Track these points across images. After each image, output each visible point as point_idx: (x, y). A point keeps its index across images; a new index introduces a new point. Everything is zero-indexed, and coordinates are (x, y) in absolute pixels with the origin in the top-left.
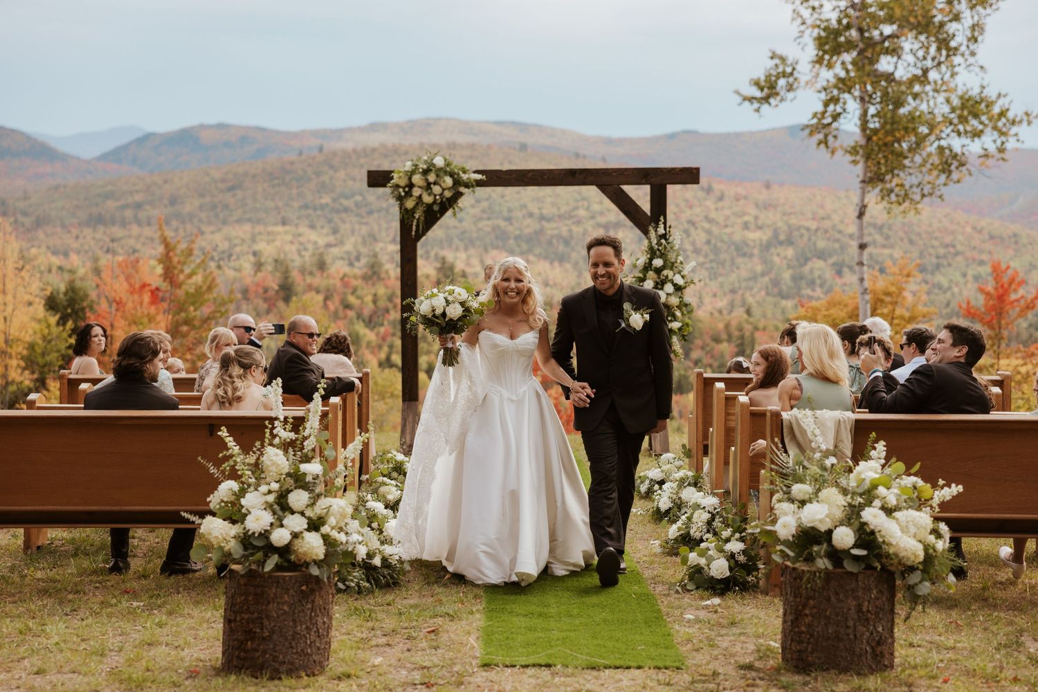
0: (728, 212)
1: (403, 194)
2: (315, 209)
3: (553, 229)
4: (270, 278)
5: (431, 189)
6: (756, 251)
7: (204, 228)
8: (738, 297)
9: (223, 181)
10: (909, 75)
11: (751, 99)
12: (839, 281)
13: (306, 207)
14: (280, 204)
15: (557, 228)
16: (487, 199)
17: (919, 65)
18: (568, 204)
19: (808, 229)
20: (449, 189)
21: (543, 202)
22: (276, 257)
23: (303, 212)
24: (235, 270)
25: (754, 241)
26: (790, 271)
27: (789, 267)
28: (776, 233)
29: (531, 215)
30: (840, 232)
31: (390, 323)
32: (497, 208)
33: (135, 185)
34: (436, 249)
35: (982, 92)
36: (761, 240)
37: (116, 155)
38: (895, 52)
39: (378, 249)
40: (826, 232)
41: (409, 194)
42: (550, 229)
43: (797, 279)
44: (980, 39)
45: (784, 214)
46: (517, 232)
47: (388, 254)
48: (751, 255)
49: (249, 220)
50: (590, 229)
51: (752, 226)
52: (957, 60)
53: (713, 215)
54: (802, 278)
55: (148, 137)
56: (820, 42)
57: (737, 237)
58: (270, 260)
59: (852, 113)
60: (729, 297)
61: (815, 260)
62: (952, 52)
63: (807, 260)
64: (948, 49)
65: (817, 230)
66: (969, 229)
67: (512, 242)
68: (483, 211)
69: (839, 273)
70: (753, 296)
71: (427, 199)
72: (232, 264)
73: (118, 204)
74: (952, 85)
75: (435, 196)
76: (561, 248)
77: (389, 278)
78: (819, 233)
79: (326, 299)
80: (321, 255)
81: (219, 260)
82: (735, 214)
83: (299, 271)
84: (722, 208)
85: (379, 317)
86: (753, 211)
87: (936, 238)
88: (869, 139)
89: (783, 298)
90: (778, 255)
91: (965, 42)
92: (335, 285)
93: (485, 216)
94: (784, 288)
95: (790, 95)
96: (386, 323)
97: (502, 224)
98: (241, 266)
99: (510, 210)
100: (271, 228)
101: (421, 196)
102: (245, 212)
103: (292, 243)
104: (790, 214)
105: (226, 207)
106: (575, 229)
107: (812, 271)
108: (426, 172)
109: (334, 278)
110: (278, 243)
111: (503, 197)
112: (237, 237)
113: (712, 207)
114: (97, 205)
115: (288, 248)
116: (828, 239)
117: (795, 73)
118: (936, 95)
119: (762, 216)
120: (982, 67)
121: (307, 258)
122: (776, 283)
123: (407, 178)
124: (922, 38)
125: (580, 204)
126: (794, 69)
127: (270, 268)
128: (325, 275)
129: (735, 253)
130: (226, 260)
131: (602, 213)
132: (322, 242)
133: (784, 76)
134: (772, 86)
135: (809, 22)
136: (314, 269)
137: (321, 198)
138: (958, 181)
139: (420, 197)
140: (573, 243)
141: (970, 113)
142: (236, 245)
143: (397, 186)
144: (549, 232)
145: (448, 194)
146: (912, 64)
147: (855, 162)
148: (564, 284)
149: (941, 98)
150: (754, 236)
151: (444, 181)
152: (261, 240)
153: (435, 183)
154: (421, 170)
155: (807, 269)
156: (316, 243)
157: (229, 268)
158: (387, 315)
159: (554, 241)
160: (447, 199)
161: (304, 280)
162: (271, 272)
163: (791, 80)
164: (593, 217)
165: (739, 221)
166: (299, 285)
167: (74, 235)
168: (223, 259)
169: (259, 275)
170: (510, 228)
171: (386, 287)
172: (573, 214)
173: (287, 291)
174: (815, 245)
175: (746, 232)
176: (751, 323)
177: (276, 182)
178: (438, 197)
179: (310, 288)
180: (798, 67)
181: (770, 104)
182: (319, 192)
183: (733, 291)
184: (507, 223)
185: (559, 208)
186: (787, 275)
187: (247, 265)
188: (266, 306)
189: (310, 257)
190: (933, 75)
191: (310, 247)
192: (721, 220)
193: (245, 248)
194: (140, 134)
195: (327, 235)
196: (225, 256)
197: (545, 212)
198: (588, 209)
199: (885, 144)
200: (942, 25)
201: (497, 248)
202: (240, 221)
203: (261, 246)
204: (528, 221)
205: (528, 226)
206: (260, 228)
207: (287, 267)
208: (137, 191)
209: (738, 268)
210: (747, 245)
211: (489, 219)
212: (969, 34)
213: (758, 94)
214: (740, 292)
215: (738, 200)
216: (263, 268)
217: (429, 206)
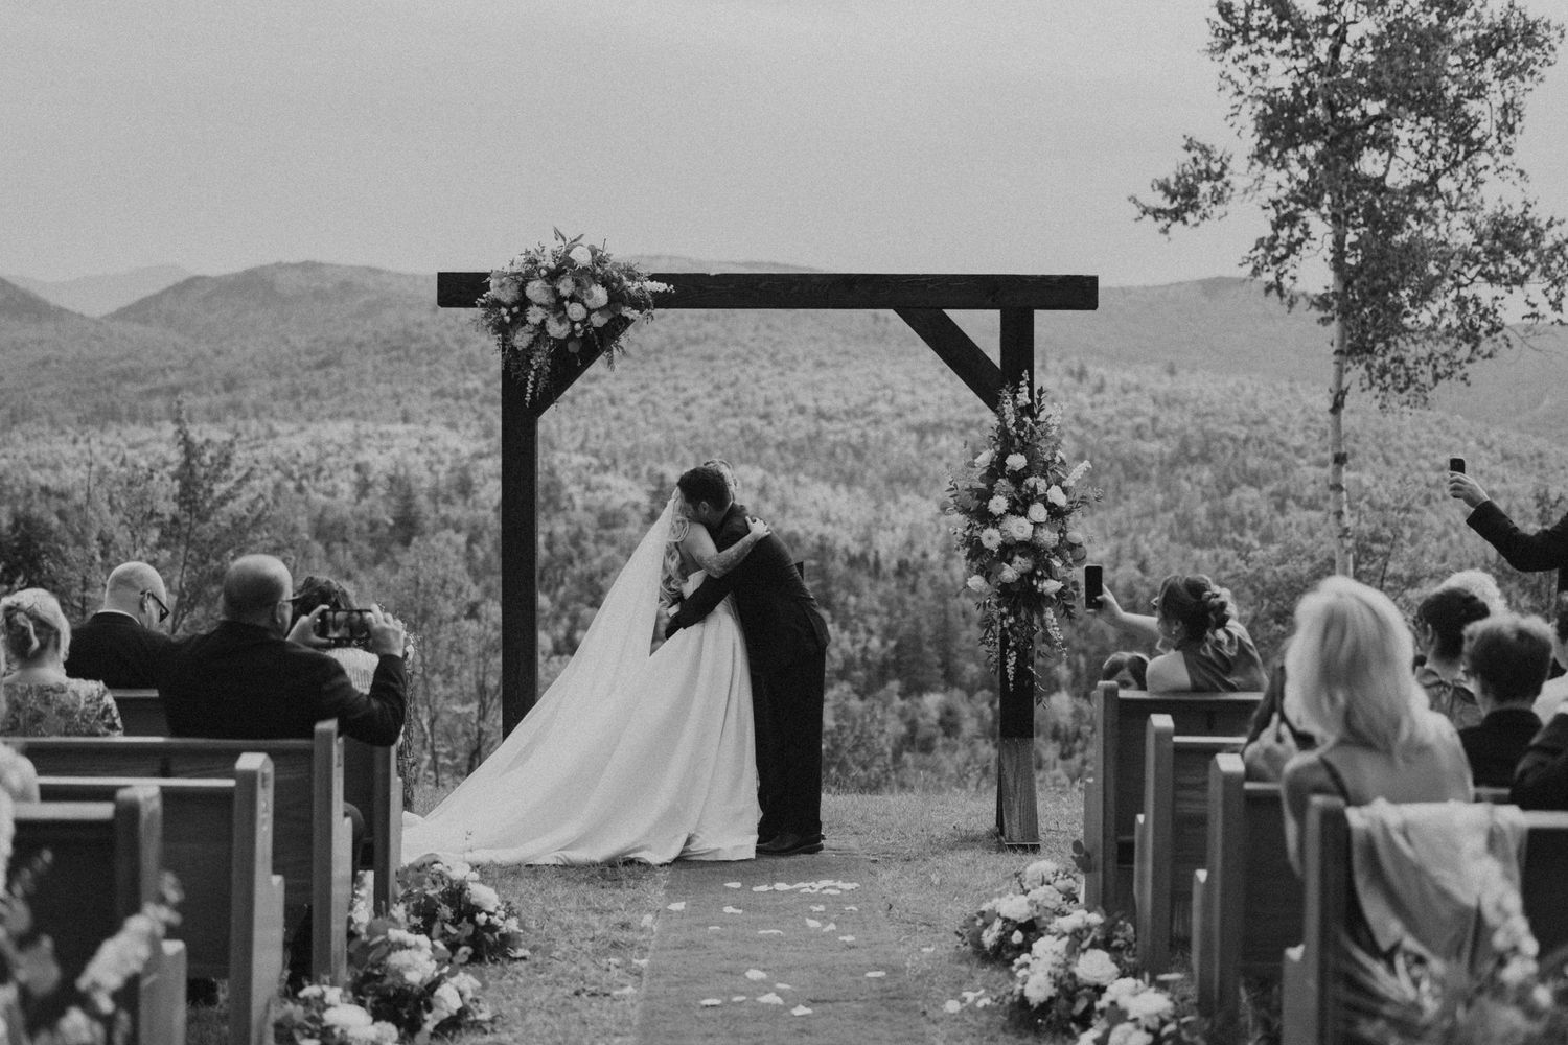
0: (1111, 411)
1: (508, 319)
2: (457, 398)
3: (836, 433)
4: (381, 506)
5: (565, 310)
6: (1154, 472)
7: (277, 427)
8: (1126, 543)
9: (309, 353)
10: (1408, 182)
11: (1157, 213)
12: (1280, 520)
13: (441, 393)
14: (400, 389)
15: (843, 431)
16: (732, 384)
17: (1423, 166)
18: (860, 394)
19: (1233, 439)
20: (600, 310)
21: (820, 389)
22: (392, 473)
23: (438, 403)
24: (326, 494)
25: (1152, 455)
26: (1207, 504)
27: (1205, 497)
28: (1185, 445)
29: (802, 410)
30: (1282, 444)
31: (573, 581)
32: (748, 399)
33: (170, 358)
34: (649, 463)
35: (1526, 212)
36: (1162, 454)
37: (140, 311)
38: (1385, 144)
39: (556, 462)
40: (1261, 443)
41: (519, 320)
42: (833, 432)
43: (1216, 516)
44: (1518, 126)
45: (1197, 415)
46: (780, 438)
47: (572, 469)
48: (1147, 478)
49: (351, 414)
50: (895, 432)
51: (1149, 433)
52: (1482, 159)
53: (1087, 413)
54: (1224, 515)
55: (191, 283)
56: (1267, 125)
57: (1125, 450)
58: (382, 478)
59: (1320, 239)
60: (1113, 543)
61: (1244, 486)
62: (1475, 146)
63: (1232, 487)
64: (1469, 142)
65: (1247, 441)
67: (771, 452)
68: (726, 403)
69: (1281, 508)
70: (1150, 542)
71: (557, 330)
72: (322, 484)
73: (140, 388)
74: (1476, 200)
75: (573, 323)
76: (851, 463)
77: (573, 508)
78: (1250, 446)
79: (471, 541)
80: (465, 470)
81: (301, 477)
82: (1122, 414)
83: (429, 495)
84: (1102, 404)
85: (555, 571)
86: (1151, 409)
88: (1348, 284)
89: (1195, 545)
90: (1188, 478)
91: (1495, 132)
92: (485, 519)
93: (729, 410)
94: (1197, 529)
95: (1218, 210)
96: (567, 579)
97: (757, 424)
98: (335, 486)
99: (768, 403)
100: (383, 428)
101: (543, 322)
102: (344, 402)
103: (418, 451)
104: (1207, 414)
105: (314, 393)
106: (872, 433)
107: (1239, 504)
108: (553, 276)
109: (484, 508)
110: (396, 451)
111: (757, 381)
112: (330, 442)
113: (1087, 401)
114: (108, 390)
115: (411, 458)
116: (1265, 456)
117: (1226, 173)
118: (1450, 215)
119: (1163, 418)
120: (1522, 173)
121: (442, 476)
122: (1185, 522)
123: (515, 287)
124: (1428, 122)
125: (880, 393)
126: (1224, 167)
127: (382, 492)
128: (470, 502)
129: (1122, 475)
130: (312, 478)
131: (914, 409)
132: (466, 450)
133: (1209, 178)
134: (1190, 193)
135: (1248, 91)
136: (453, 492)
137: (466, 379)
138: (1490, 356)
139: (542, 325)
140: (868, 455)
141: (1507, 245)
142: (329, 455)
143: (497, 304)
144: (831, 437)
145: (598, 320)
146: (1413, 164)
147: (1325, 321)
148: (854, 520)
149: (1458, 220)
150: (1154, 447)
151: (590, 295)
152: (369, 445)
153: (573, 299)
154: (543, 272)
155: (1232, 500)
156: (457, 451)
157: (316, 490)
158: (569, 568)
159: (839, 451)
160: (596, 329)
161: (437, 511)
162: (383, 497)
163: (1219, 184)
164: (900, 415)
165: (1128, 424)
166: (427, 518)
167: (71, 438)
168: (307, 477)
169: (364, 501)
170: (769, 431)
171: (568, 522)
172: (868, 409)
173: (407, 526)
174: (1244, 464)
175: (1139, 442)
176: (1147, 585)
177: (394, 354)
178: (578, 326)
179: (446, 522)
180: (1231, 165)
181: (1185, 221)
182: (463, 370)
183: (1119, 534)
184: (764, 422)
185: (846, 400)
186: (1202, 510)
187: (346, 487)
188: (372, 551)
189: (447, 473)
190: (1445, 183)
191: (448, 457)
192: (1100, 421)
193: (343, 459)
194: (180, 279)
195: (476, 437)
196: (310, 471)
197: (825, 404)
198: (891, 402)
199: (1374, 292)
200: (1458, 102)
201: (747, 461)
202: (335, 416)
203: (367, 455)
204: (798, 419)
205: (798, 427)
206: (367, 427)
207: (409, 490)
208: (172, 368)
209: (1127, 498)
210: (1141, 462)
211: (735, 415)
212: (1499, 117)
213: (1166, 204)
214: (1131, 536)
215: (1125, 392)
216: (370, 491)
217: (561, 344)
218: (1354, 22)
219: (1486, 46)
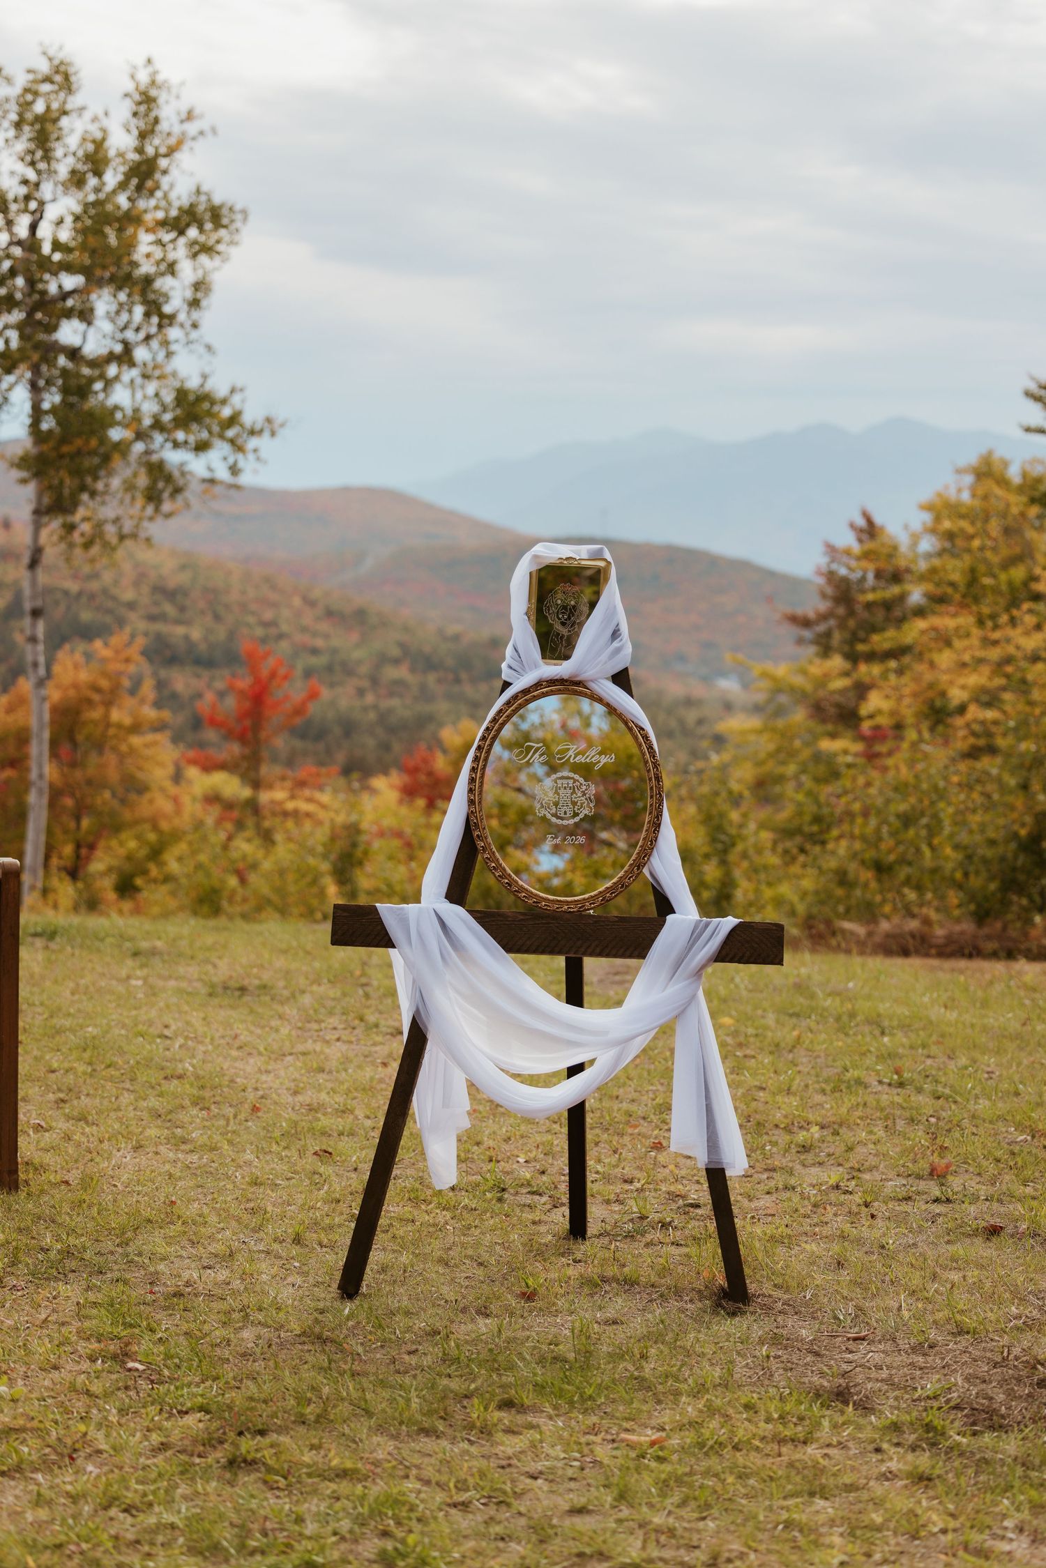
10: (103, 351)
17: (118, 337)
38: (86, 315)
44: (205, 304)
52: (174, 333)
64: (162, 316)
66: (297, 601)
74: (167, 369)
87: (253, 613)
91: (184, 308)
120: (210, 347)
124: (122, 295)
138: (171, 515)
146: (110, 334)
147: (23, 481)
149: (151, 389)
190: (141, 354)
200: (150, 278)
212: (190, 294)
218: (54, 200)
219: (178, 224)
